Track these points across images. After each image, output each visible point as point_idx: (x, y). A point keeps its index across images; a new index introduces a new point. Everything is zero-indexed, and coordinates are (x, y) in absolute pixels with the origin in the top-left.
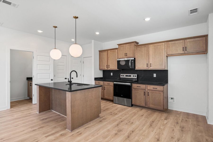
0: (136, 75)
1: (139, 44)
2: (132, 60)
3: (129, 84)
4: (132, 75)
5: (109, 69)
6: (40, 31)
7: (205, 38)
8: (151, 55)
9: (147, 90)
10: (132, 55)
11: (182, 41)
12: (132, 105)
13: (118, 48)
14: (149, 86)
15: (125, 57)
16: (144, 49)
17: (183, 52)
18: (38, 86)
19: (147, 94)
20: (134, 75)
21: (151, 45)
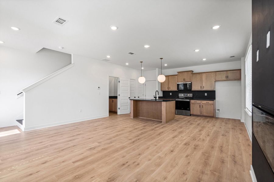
0: (192, 94)
1: (193, 73)
2: (189, 84)
3: (189, 100)
4: (188, 94)
5: (170, 90)
6: (127, 64)
7: (239, 71)
8: (204, 80)
9: (201, 104)
10: (189, 80)
11: (225, 72)
12: (190, 115)
13: (177, 74)
14: (203, 101)
15: (184, 81)
16: (198, 76)
17: (226, 79)
18: (133, 101)
19: (201, 106)
20: (190, 94)
21: (204, 74)
